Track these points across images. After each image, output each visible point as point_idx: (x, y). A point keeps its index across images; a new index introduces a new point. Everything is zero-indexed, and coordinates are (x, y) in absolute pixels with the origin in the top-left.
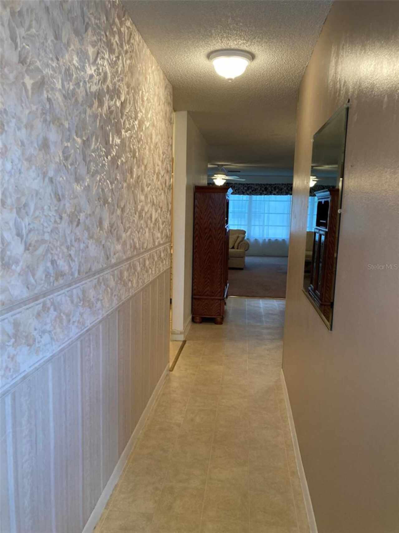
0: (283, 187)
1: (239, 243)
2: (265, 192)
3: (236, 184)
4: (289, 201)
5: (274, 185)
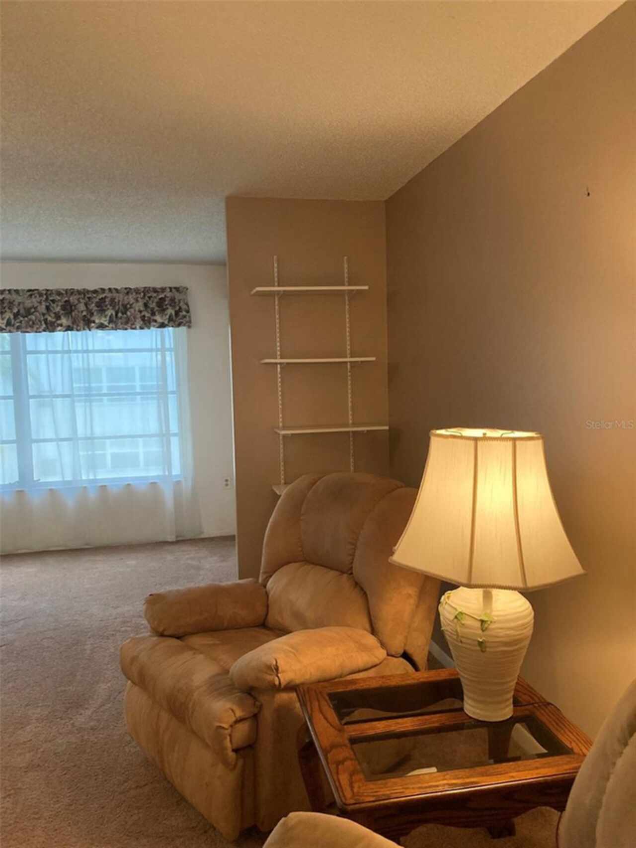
0: (131, 299)
2: (64, 321)
4: (157, 350)
5: (95, 292)
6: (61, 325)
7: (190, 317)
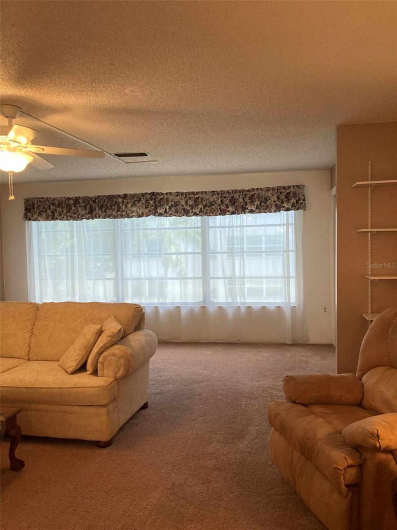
0: (269, 194)
1: (100, 354)
2: (231, 209)
3: (170, 193)
4: (284, 225)
5: (249, 191)
6: (229, 211)
7: (305, 204)
